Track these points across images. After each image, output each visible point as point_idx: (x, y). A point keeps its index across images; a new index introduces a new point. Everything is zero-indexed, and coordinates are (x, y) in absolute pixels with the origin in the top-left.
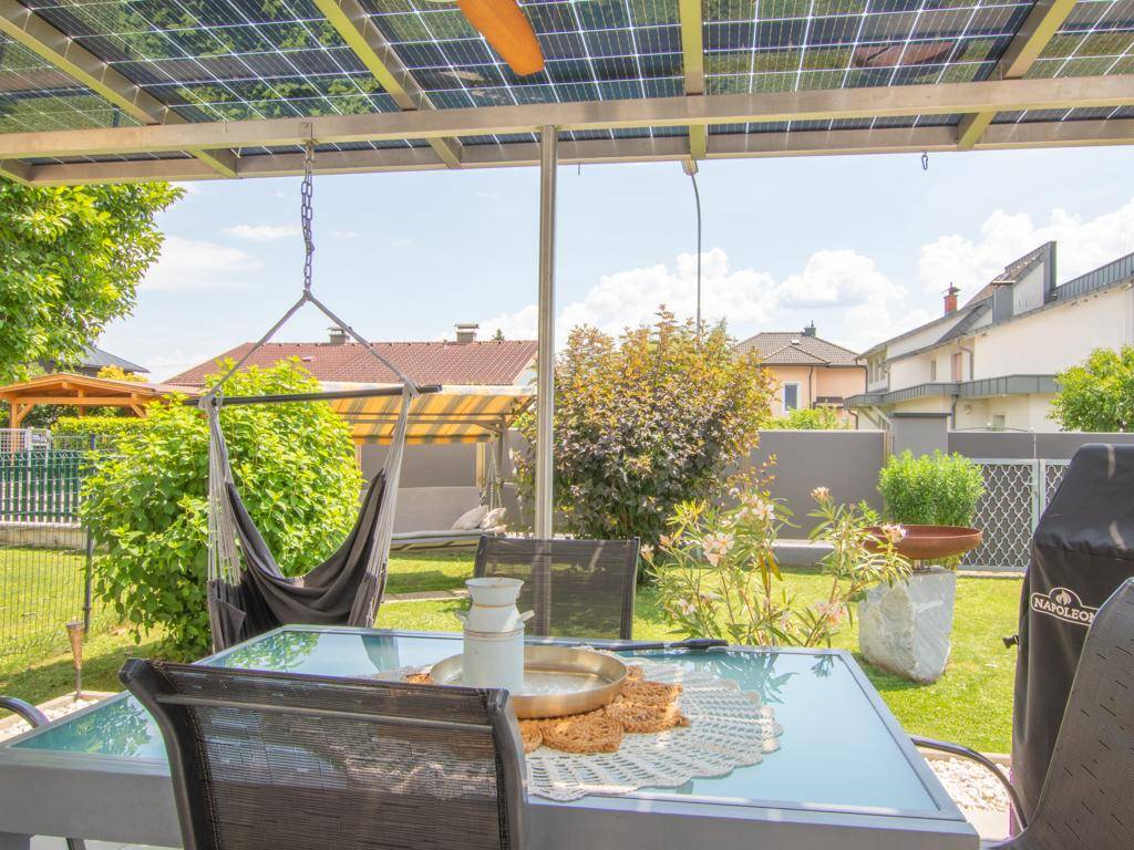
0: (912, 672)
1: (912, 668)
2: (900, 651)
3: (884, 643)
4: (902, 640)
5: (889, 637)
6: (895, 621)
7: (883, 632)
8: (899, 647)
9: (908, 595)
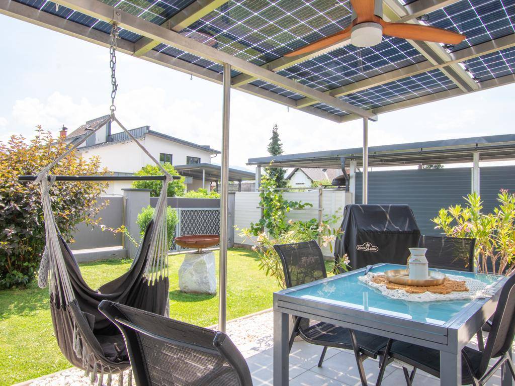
0: (210, 291)
1: (209, 290)
2: (204, 284)
3: (195, 283)
4: (204, 280)
5: (198, 280)
6: (199, 273)
7: (194, 278)
8: (203, 282)
9: (206, 262)
